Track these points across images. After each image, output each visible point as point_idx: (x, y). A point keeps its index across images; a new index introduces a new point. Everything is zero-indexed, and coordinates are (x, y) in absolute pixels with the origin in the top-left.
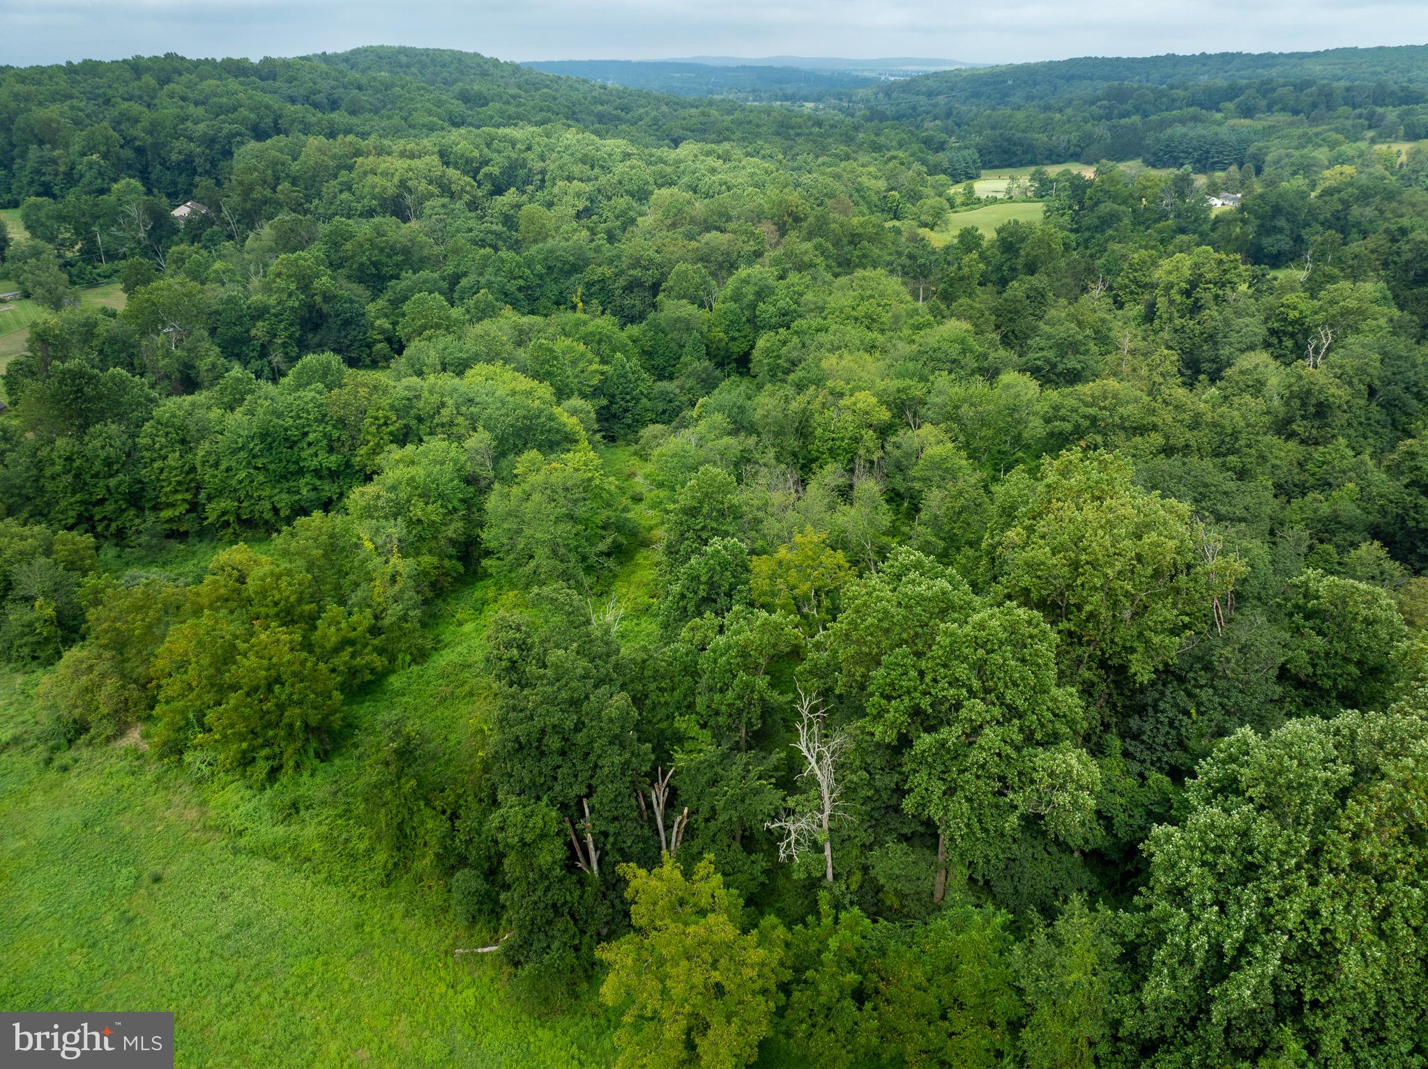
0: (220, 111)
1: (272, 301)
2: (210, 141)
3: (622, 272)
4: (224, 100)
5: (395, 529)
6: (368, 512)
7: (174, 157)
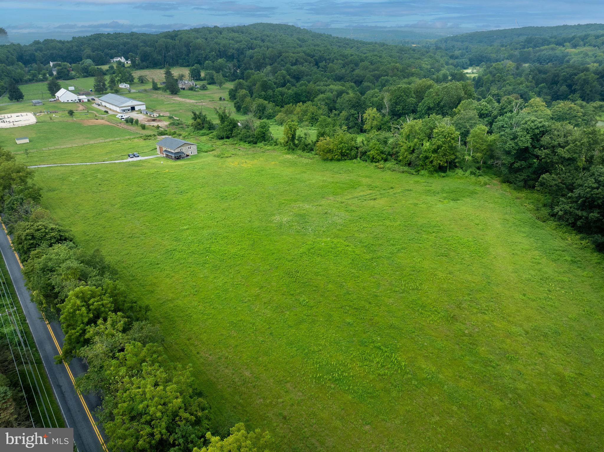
0: (237, 42)
1: (277, 81)
2: (238, 50)
3: (354, 78)
4: (237, 39)
5: (323, 103)
6: (319, 100)
7: (229, 54)
